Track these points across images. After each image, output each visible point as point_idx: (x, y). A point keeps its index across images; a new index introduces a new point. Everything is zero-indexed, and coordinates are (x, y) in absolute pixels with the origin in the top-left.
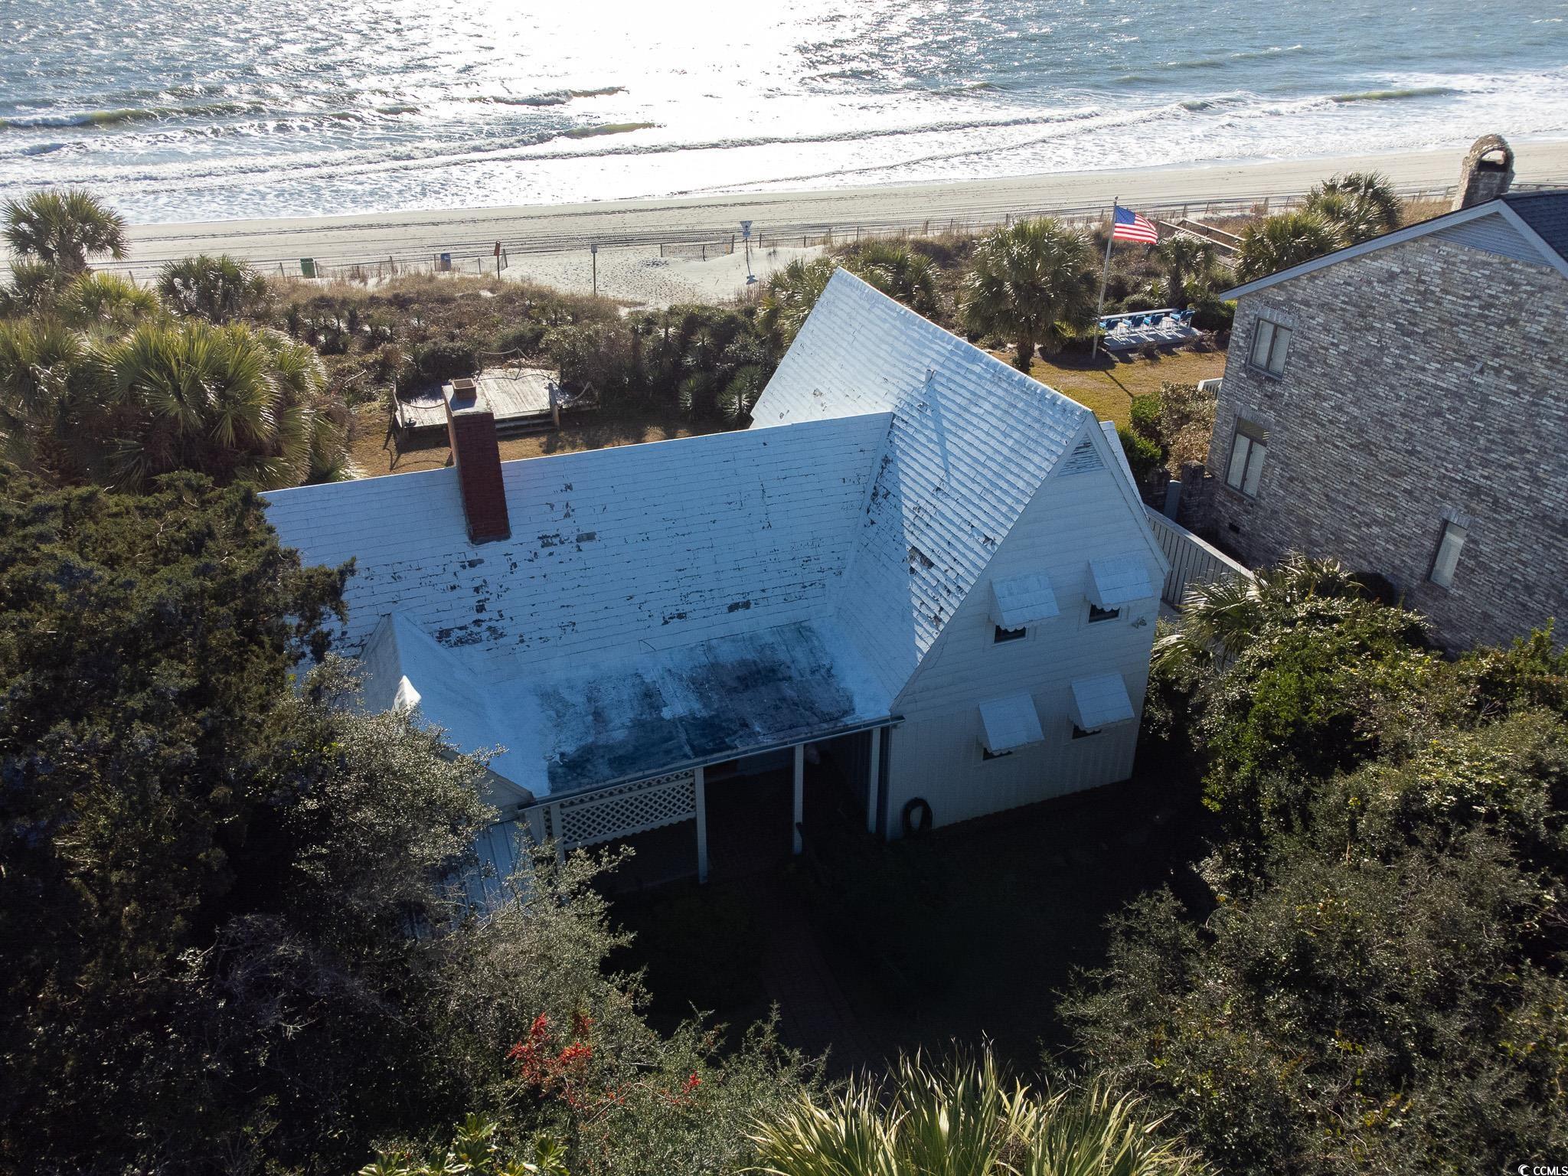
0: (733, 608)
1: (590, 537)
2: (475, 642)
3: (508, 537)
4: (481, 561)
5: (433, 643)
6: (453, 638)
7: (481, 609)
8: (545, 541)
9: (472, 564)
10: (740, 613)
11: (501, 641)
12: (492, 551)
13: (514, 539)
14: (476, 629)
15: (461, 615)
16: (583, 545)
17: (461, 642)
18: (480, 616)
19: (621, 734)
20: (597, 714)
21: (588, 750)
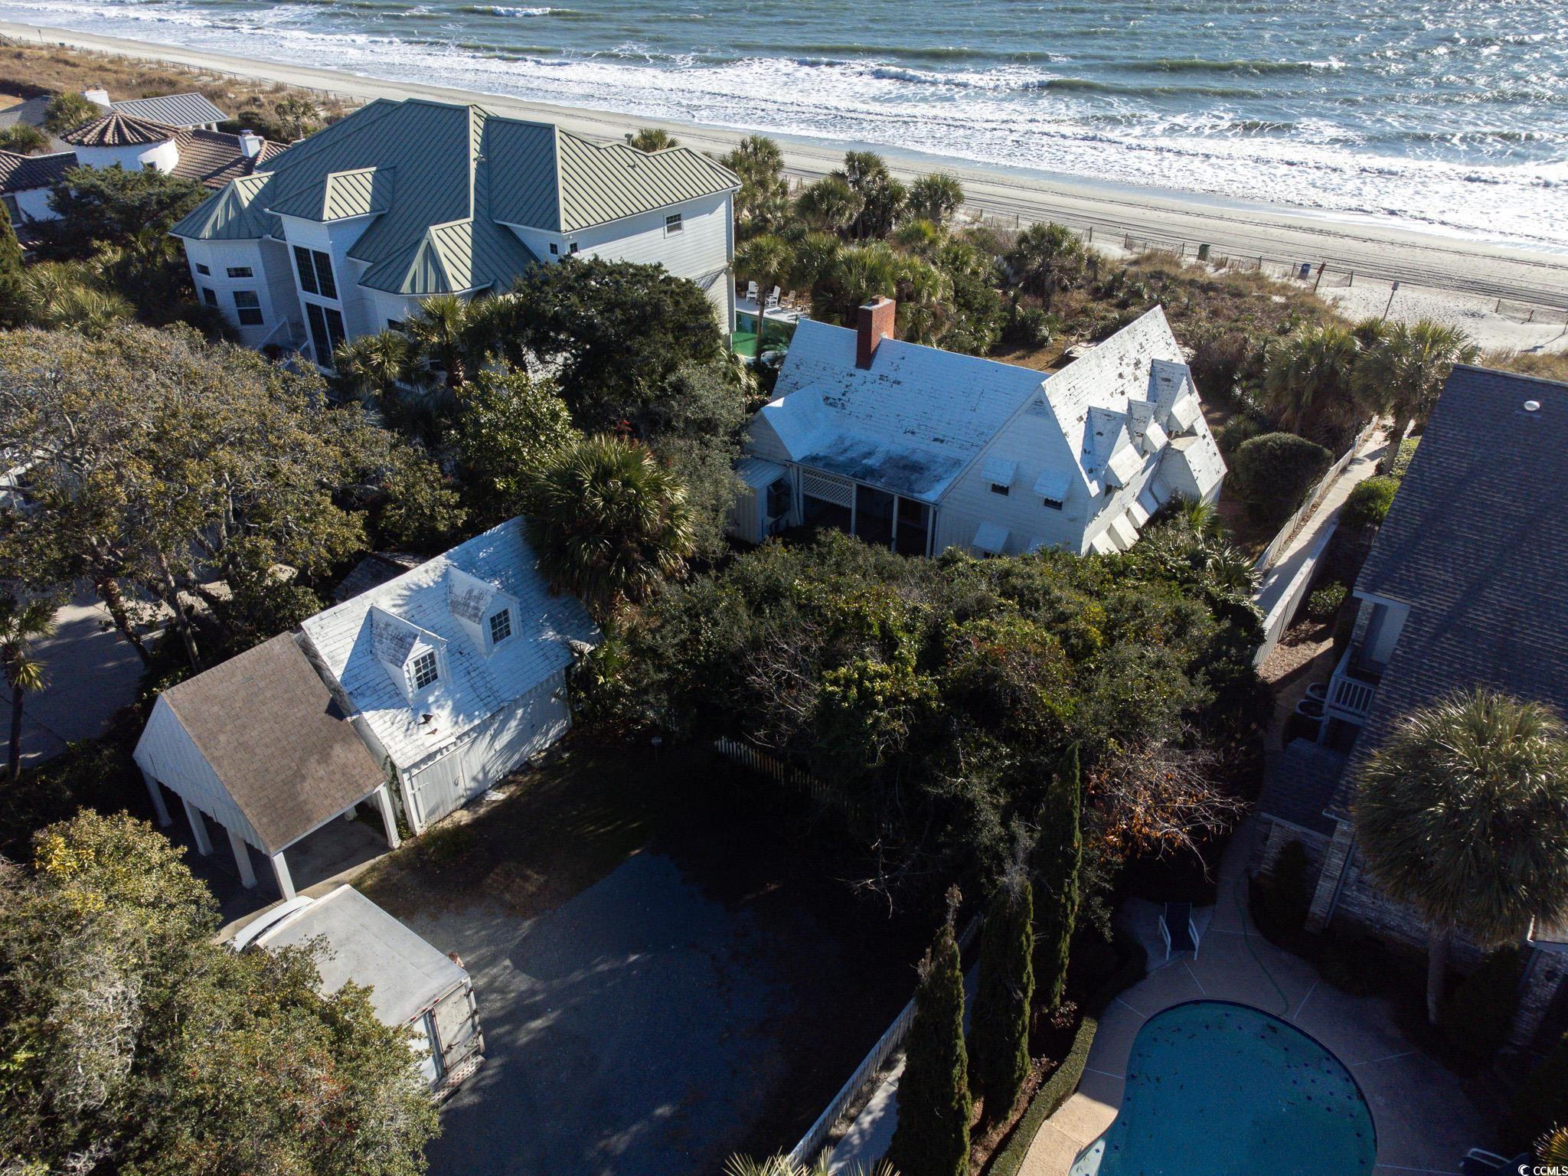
0: (936, 440)
1: (899, 383)
2: (835, 407)
3: (869, 370)
4: (854, 375)
5: (821, 399)
6: (829, 402)
7: (844, 394)
8: (882, 377)
9: (851, 375)
10: (938, 444)
11: (844, 411)
12: (861, 372)
13: (871, 371)
14: (838, 402)
15: (835, 394)
16: (894, 385)
17: (831, 405)
18: (843, 398)
19: (841, 458)
20: (845, 450)
21: (825, 457)
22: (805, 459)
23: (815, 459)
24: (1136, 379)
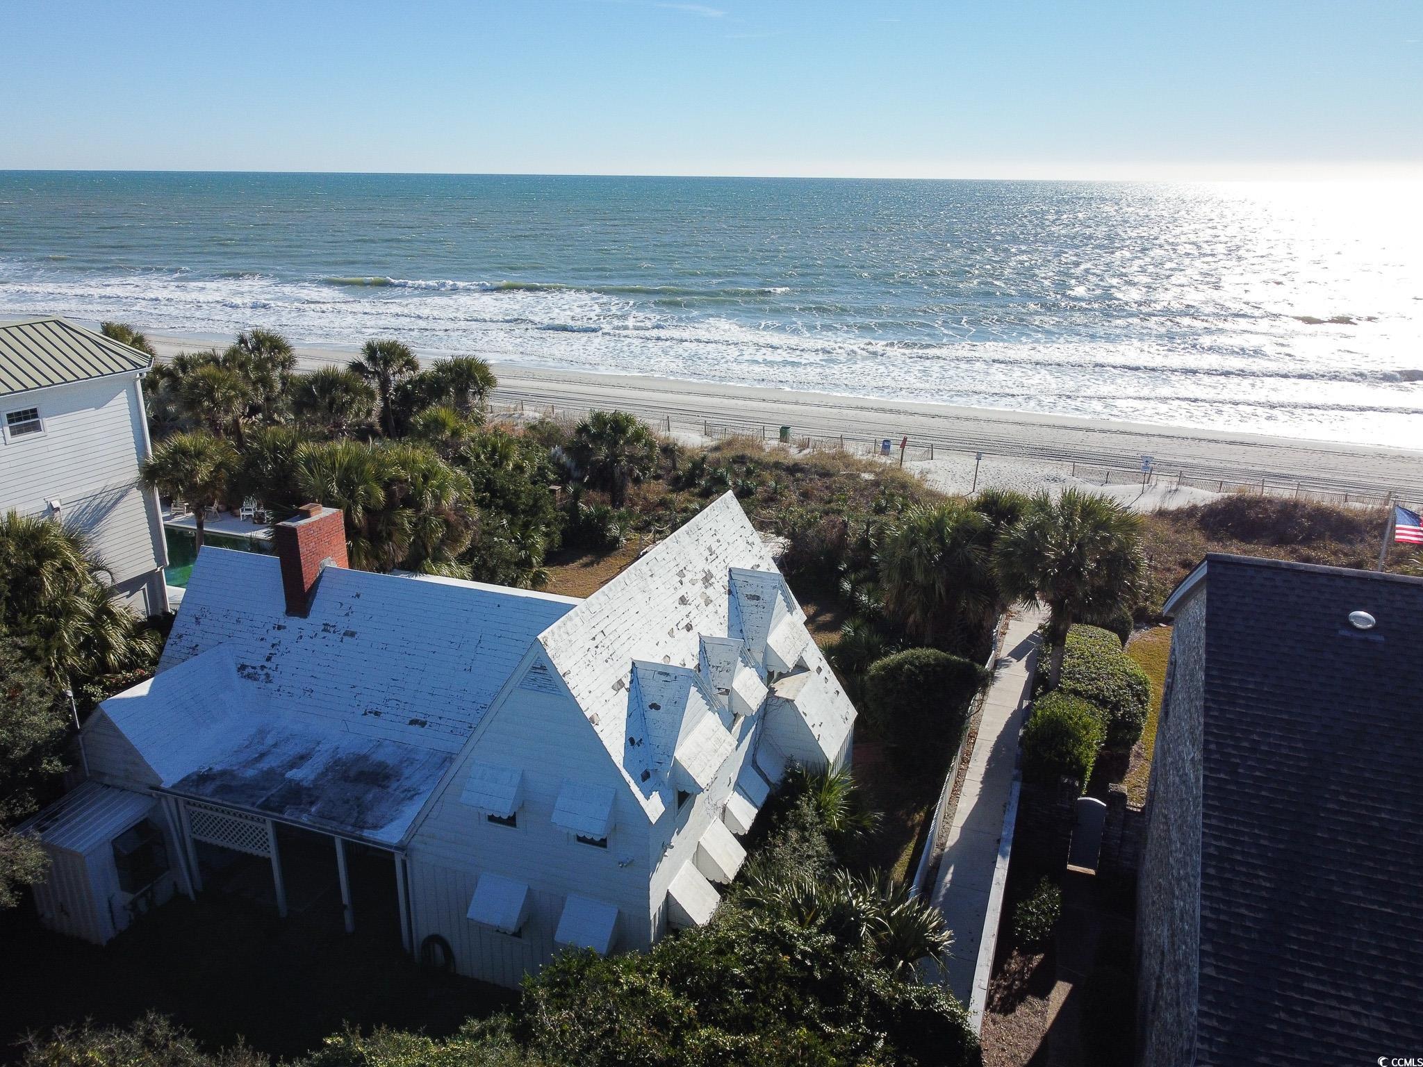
0: (413, 722)
1: (352, 634)
2: (255, 680)
3: (306, 617)
4: (284, 628)
5: (234, 669)
6: (246, 673)
7: (269, 659)
8: (326, 628)
9: (279, 628)
10: (416, 728)
11: (269, 685)
12: (295, 622)
13: (310, 619)
14: (259, 671)
15: (256, 660)
16: (346, 639)
17: (249, 676)
18: (268, 664)
19: (250, 773)
20: (262, 756)
21: (223, 773)
22: (185, 781)
23: (203, 778)
24: (708, 602)
